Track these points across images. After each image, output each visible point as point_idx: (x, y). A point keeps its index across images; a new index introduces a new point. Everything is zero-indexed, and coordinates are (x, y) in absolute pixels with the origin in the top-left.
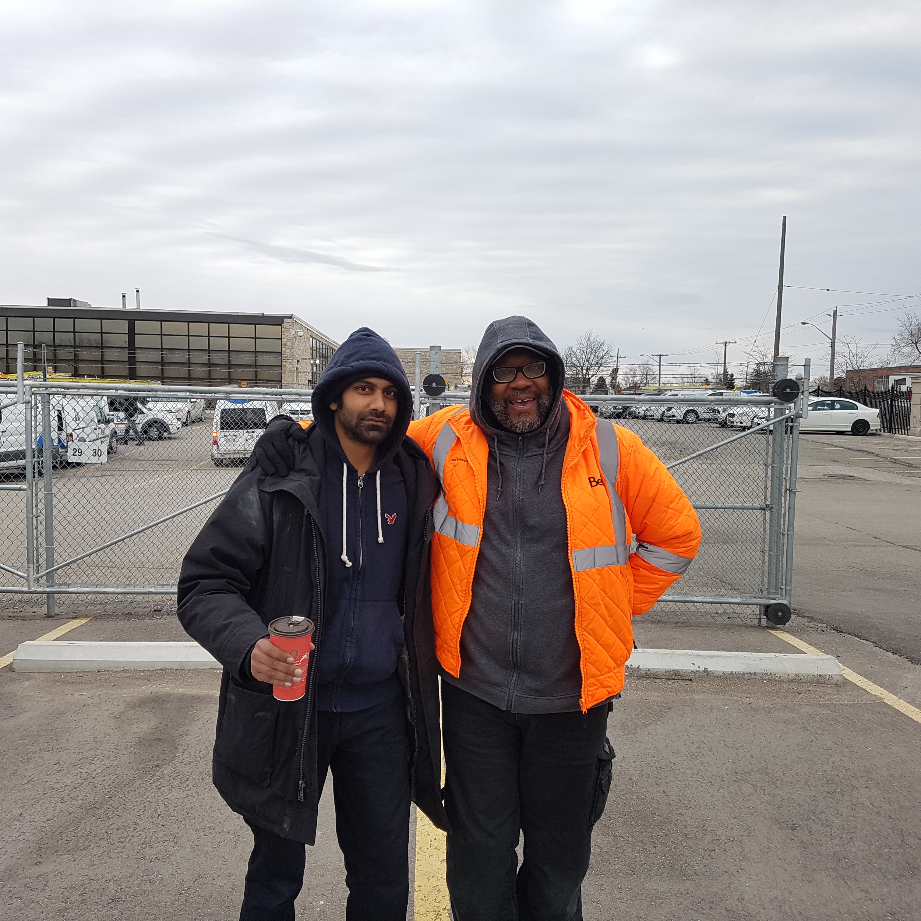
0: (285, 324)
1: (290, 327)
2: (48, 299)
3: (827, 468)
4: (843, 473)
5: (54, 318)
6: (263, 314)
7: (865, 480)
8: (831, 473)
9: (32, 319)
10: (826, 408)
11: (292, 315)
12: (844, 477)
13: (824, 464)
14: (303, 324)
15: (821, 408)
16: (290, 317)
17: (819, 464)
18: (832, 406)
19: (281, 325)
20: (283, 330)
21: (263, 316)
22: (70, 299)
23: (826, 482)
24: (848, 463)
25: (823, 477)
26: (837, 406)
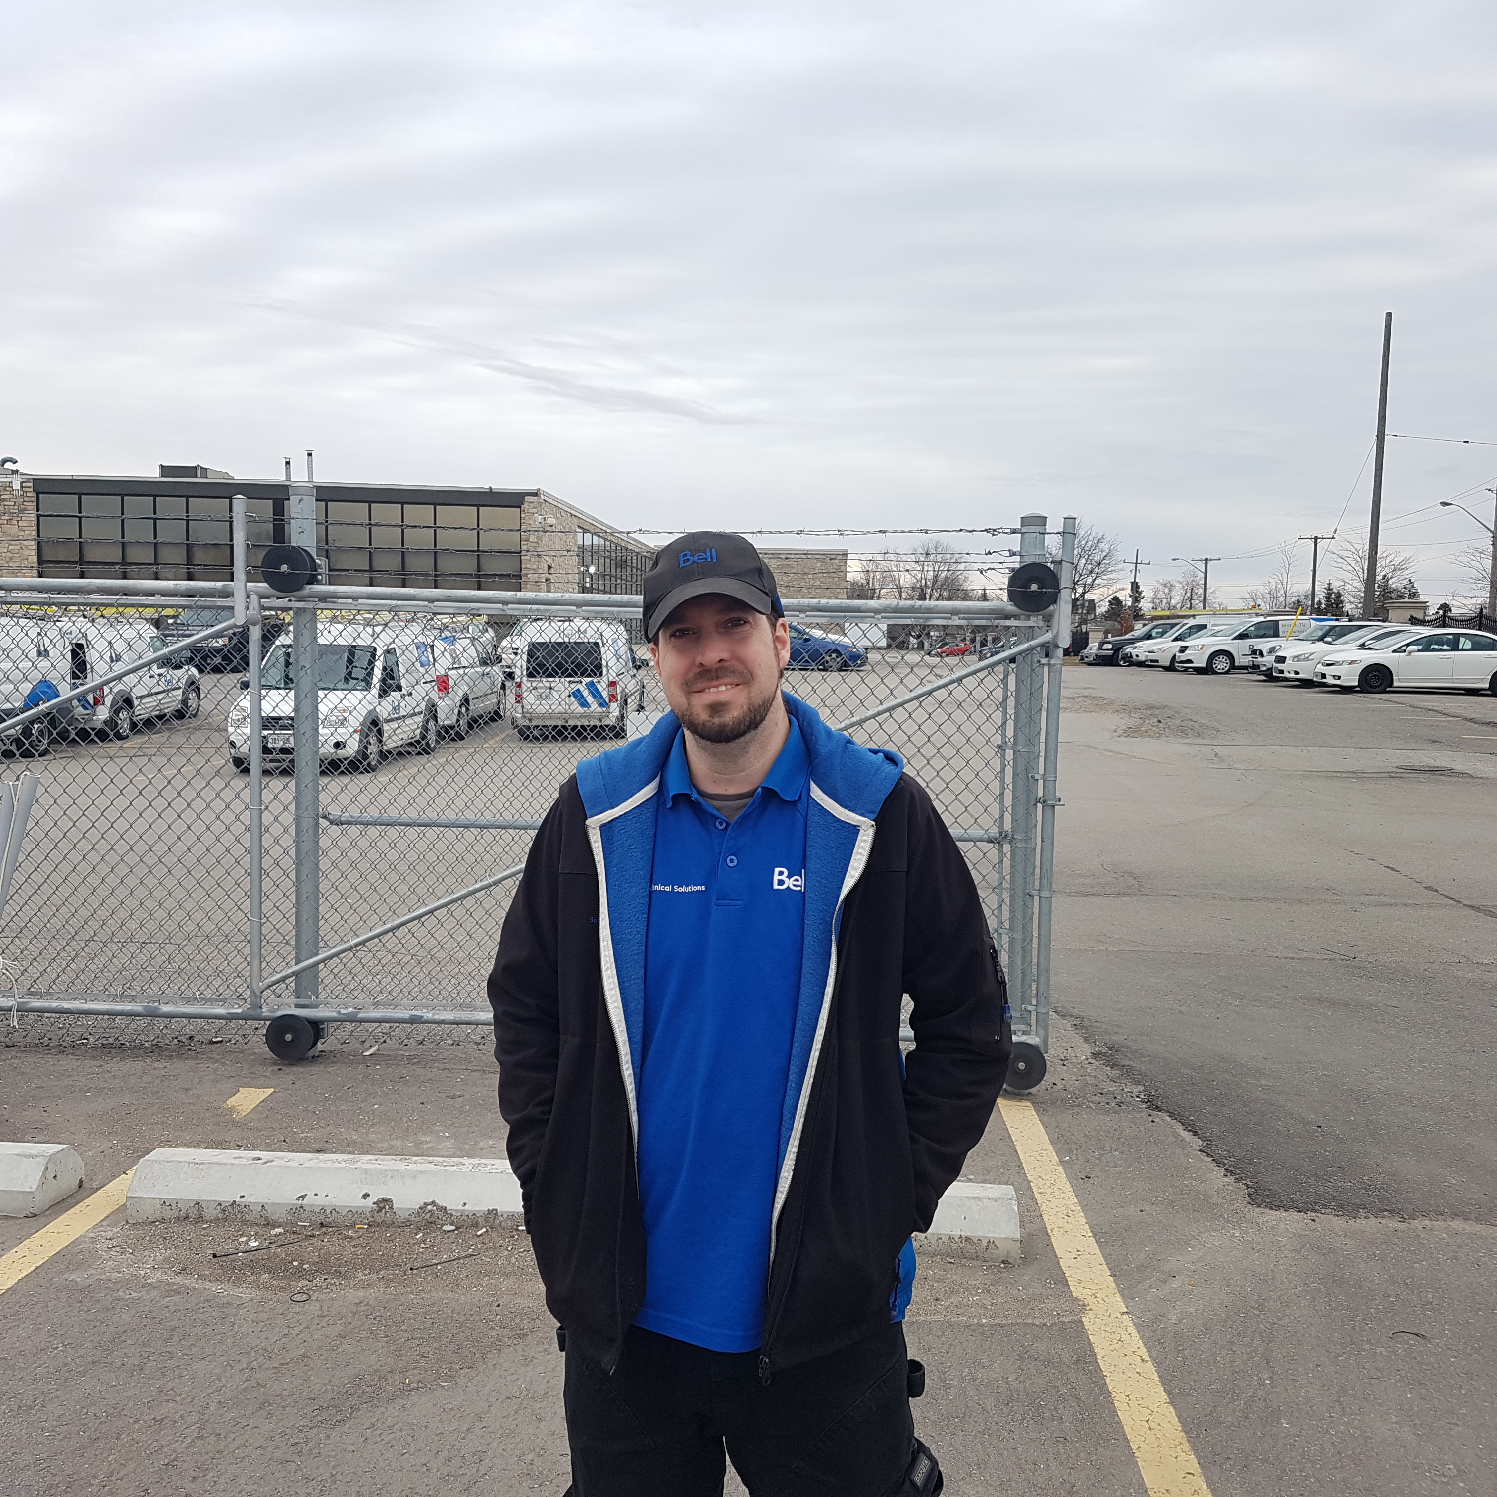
0: (526, 505)
1: (535, 511)
2: (162, 467)
3: (1411, 754)
4: (1438, 763)
5: (155, 496)
6: (490, 488)
7: (1471, 776)
8: (1416, 763)
9: (120, 497)
10: (1445, 647)
11: (539, 489)
12: (1434, 771)
13: (1413, 746)
14: (560, 506)
15: (1436, 647)
16: (535, 494)
17: (1402, 747)
18: (1454, 644)
19: (520, 507)
20: (523, 515)
21: (491, 493)
22: (196, 468)
23: (1397, 780)
24: (1456, 744)
25: (1395, 770)
26: (1465, 643)
